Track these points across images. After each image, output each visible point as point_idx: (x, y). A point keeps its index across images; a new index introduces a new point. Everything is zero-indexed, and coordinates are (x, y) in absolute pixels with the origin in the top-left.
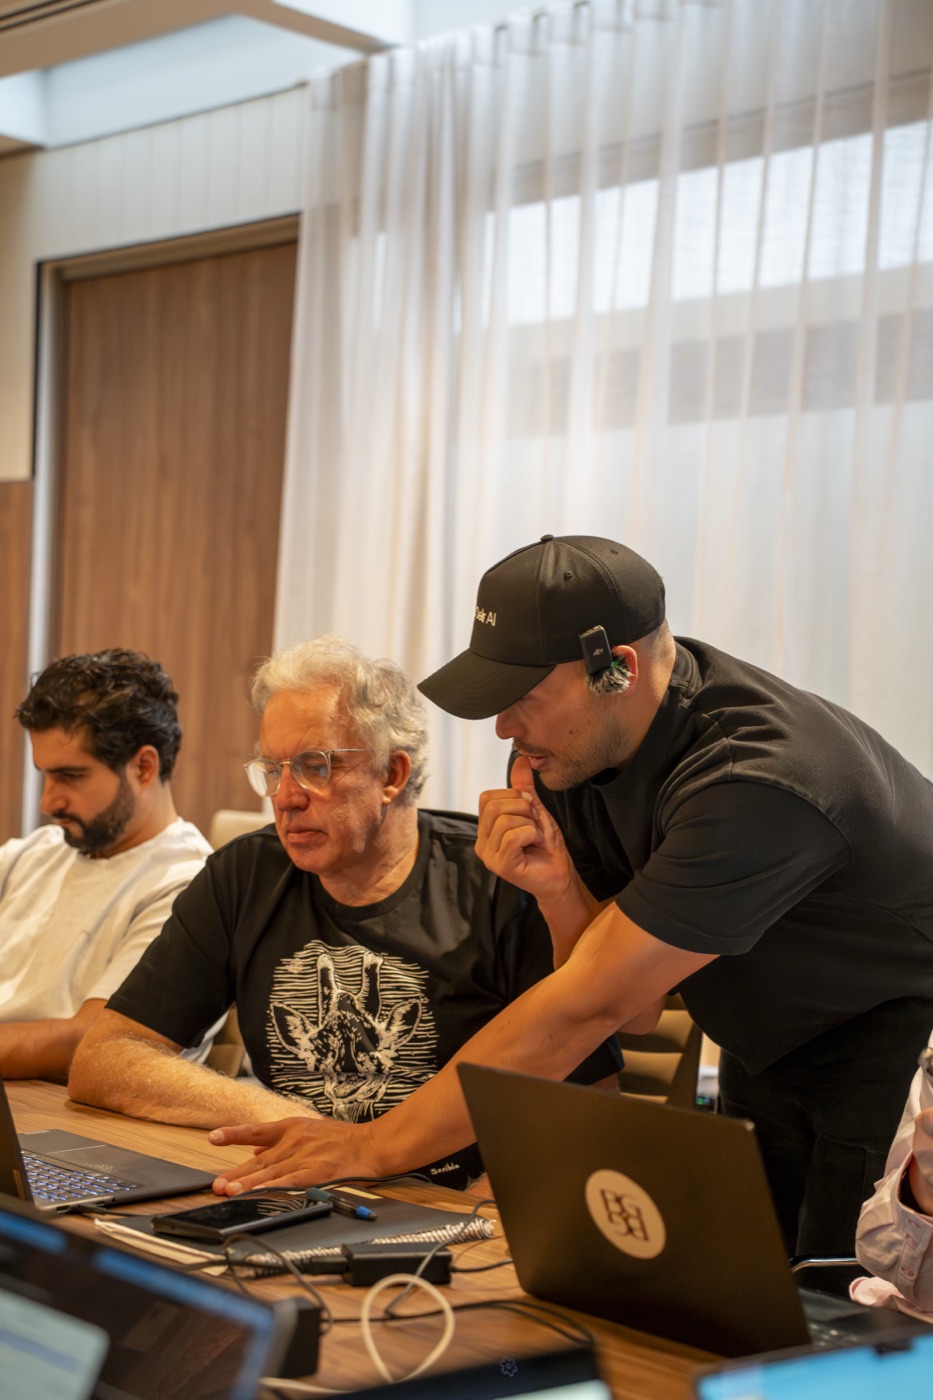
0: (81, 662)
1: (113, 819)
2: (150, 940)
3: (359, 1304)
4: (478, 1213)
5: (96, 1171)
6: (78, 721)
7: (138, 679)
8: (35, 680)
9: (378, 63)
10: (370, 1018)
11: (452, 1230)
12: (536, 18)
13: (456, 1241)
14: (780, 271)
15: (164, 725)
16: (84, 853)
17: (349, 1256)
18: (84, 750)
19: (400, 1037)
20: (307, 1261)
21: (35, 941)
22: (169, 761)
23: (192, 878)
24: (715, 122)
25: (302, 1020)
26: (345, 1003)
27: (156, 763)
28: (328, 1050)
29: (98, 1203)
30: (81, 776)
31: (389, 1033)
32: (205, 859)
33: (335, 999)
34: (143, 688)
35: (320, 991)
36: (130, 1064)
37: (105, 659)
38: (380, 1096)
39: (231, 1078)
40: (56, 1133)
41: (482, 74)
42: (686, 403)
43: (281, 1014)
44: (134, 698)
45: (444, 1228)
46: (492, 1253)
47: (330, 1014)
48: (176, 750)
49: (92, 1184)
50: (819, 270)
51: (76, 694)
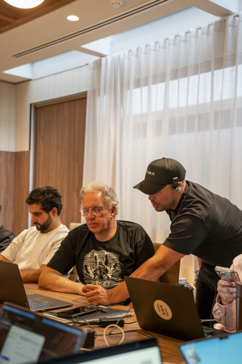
0: (40, 189)
1: (47, 224)
2: (56, 251)
3: (103, 331)
4: (130, 310)
5: (44, 303)
6: (39, 202)
7: (52, 193)
8: (30, 193)
9: (104, 59)
10: (106, 266)
11: (124, 315)
12: (138, 49)
13: (125, 317)
14: (192, 102)
15: (58, 203)
16: (41, 232)
17: (101, 321)
18: (41, 208)
19: (113, 271)
20: (91, 322)
21: (31, 252)
22: (59, 211)
23: (65, 237)
24: (177, 70)
25: (90, 267)
26: (100, 263)
27: (56, 211)
28: (97, 274)
29: (45, 310)
30: (40, 214)
31: (111, 270)
32: (68, 233)
33: (98, 263)
34: (54, 195)
35: (95, 261)
36: (52, 279)
37: (45, 188)
38: (108, 284)
39: (74, 281)
40: (35, 294)
41: (126, 61)
42: (172, 130)
43: (86, 266)
44: (51, 197)
45: (122, 314)
46: (133, 320)
47: (97, 266)
48: (61, 209)
49: (43, 306)
50: (201, 101)
51: (39, 196)
